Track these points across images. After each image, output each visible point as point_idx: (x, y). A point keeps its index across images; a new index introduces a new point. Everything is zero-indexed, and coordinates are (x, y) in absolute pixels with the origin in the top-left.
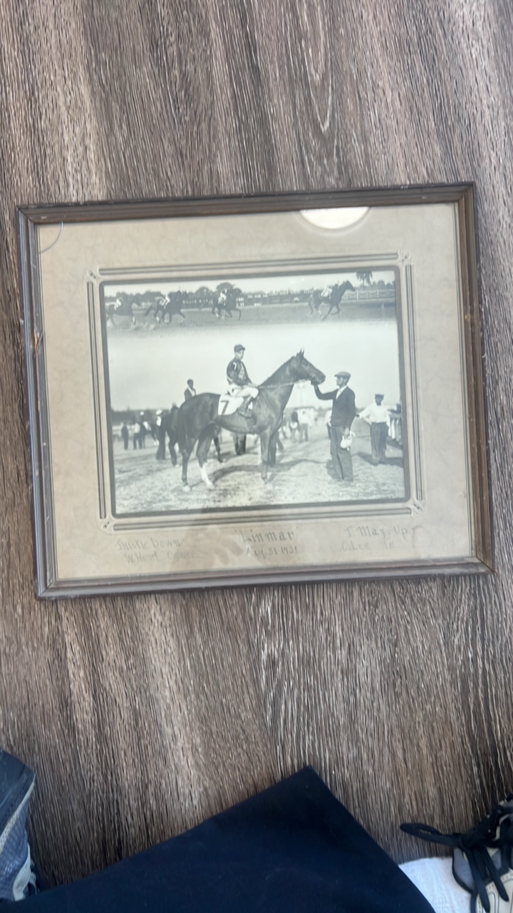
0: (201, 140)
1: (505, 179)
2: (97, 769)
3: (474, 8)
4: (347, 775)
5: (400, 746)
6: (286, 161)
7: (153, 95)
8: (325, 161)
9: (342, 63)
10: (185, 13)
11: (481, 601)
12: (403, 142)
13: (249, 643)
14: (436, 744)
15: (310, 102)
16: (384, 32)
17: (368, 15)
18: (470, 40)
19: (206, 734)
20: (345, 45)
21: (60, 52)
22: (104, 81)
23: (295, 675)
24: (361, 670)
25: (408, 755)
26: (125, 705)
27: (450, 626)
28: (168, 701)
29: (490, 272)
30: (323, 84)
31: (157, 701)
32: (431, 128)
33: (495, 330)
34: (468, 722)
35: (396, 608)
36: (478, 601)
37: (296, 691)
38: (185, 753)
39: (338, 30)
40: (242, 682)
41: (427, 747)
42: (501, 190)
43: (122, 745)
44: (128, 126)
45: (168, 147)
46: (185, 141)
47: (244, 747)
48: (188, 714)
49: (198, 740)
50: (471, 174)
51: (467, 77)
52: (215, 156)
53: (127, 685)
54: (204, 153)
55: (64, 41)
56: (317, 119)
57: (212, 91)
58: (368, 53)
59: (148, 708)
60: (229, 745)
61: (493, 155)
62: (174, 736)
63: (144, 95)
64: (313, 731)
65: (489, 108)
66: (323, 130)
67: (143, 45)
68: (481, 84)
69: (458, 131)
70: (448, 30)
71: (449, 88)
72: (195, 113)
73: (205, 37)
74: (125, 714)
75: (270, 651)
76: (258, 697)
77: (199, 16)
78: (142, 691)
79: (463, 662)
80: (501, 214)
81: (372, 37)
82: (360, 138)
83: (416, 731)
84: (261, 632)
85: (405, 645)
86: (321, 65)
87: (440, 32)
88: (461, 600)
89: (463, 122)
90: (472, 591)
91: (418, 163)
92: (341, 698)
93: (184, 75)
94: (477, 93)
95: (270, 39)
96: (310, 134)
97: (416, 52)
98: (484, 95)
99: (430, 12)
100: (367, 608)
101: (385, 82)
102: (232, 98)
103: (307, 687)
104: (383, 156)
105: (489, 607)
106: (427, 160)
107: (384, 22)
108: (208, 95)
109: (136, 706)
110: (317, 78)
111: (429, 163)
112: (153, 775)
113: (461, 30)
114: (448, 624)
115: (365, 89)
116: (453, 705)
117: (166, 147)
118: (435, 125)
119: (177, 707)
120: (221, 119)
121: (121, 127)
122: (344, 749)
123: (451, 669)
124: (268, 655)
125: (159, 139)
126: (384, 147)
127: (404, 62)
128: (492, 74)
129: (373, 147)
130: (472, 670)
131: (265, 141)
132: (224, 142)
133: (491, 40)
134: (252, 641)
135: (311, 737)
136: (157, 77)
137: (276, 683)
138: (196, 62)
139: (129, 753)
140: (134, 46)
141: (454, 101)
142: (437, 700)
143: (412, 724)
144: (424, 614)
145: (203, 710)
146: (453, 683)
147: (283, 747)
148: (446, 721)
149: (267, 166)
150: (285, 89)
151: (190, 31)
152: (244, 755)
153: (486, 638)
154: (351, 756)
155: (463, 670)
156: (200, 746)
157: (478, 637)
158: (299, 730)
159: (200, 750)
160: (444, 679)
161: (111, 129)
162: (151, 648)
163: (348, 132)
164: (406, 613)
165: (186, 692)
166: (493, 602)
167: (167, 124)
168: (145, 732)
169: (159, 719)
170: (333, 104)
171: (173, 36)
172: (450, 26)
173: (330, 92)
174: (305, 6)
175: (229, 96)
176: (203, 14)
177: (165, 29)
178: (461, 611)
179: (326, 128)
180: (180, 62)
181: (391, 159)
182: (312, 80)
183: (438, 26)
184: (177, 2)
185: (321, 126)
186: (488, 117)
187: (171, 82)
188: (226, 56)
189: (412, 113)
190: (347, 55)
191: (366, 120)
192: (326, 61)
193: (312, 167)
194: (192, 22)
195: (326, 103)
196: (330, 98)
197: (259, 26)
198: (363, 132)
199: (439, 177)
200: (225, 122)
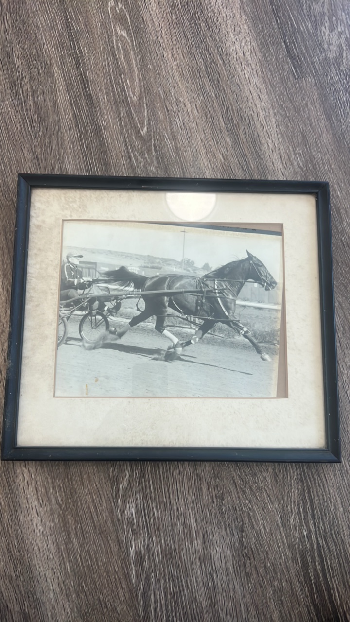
0: (52, 147)
1: (281, 157)
3: (243, 44)
6: (117, 157)
7: (14, 119)
8: (147, 156)
9: (152, 87)
10: (34, 61)
11: (308, 485)
12: (202, 137)
13: (119, 543)
14: (286, 616)
15: (131, 115)
16: (180, 64)
17: (168, 54)
18: (243, 66)
20: (153, 75)
23: (160, 566)
24: (216, 556)
26: (16, 609)
27: (285, 508)
28: (53, 602)
30: (140, 103)
31: (43, 603)
32: (222, 126)
34: (312, 593)
35: (239, 498)
36: (305, 485)
37: (162, 581)
40: (115, 578)
41: (279, 619)
42: (279, 165)
45: (27, 154)
46: (40, 149)
48: (71, 612)
50: (255, 156)
51: (244, 90)
54: (55, 156)
56: (138, 127)
57: (58, 113)
58: (170, 80)
59: (36, 610)
61: (270, 141)
63: (7, 120)
64: (180, 616)
65: (262, 110)
66: (142, 134)
67: (4, 86)
68: (254, 94)
69: (241, 127)
70: (226, 60)
71: (231, 99)
72: (46, 130)
73: (50, 77)
75: (137, 547)
76: (130, 591)
77: (45, 64)
78: (30, 596)
79: (300, 539)
81: (172, 69)
82: (171, 137)
83: (268, 607)
84: (128, 532)
85: (250, 530)
86: (137, 90)
87: (221, 62)
88: (291, 485)
89: (244, 120)
90: (299, 477)
91: (215, 151)
92: (201, 584)
93: (36, 104)
94: (252, 101)
95: (98, 75)
96: (133, 137)
97: (205, 77)
98: (258, 102)
99: (212, 49)
100: (215, 500)
101: (185, 98)
102: (73, 117)
103: (172, 577)
104: (189, 148)
105: (315, 489)
106: (222, 148)
107: (180, 58)
108: (55, 116)
109: (25, 610)
110: (135, 99)
111: (223, 150)
113: (235, 59)
114: (283, 507)
115: (171, 103)
116: (297, 578)
117: (26, 155)
118: (225, 124)
119: (61, 607)
120: (66, 132)
123: (291, 546)
124: (136, 552)
125: (20, 149)
126: (189, 142)
127: (197, 84)
128: (261, 87)
129: (181, 143)
130: (308, 546)
131: (100, 145)
132: (69, 147)
133: (258, 64)
134: (121, 540)
136: (16, 107)
137: (145, 576)
138: (45, 95)
141: (236, 107)
142: (282, 576)
144: (262, 501)
145: (84, 607)
146: (294, 559)
148: (293, 594)
149: (103, 162)
150: (112, 108)
151: (39, 74)
153: (316, 516)
155: (301, 547)
157: (309, 516)
158: (167, 616)
160: (286, 556)
162: (35, 555)
163: (161, 134)
164: (247, 502)
165: (68, 592)
166: (317, 484)
167: (26, 139)
170: (148, 115)
171: (27, 78)
172: (228, 57)
173: (145, 107)
174: (122, 51)
175: (71, 116)
176: (48, 62)
177: (21, 74)
178: (293, 495)
179: (145, 132)
180: (33, 95)
181: (195, 150)
182: (131, 100)
183: (219, 58)
184: (28, 55)
185: (141, 131)
186: (262, 116)
187: (27, 110)
188: (67, 89)
189: (207, 118)
190: (155, 82)
191: (174, 125)
192: (140, 87)
193: (137, 160)
194: (40, 68)
195: (143, 115)
196: (146, 112)
197: (90, 67)
198: (172, 133)
199: (232, 160)
200: (69, 134)
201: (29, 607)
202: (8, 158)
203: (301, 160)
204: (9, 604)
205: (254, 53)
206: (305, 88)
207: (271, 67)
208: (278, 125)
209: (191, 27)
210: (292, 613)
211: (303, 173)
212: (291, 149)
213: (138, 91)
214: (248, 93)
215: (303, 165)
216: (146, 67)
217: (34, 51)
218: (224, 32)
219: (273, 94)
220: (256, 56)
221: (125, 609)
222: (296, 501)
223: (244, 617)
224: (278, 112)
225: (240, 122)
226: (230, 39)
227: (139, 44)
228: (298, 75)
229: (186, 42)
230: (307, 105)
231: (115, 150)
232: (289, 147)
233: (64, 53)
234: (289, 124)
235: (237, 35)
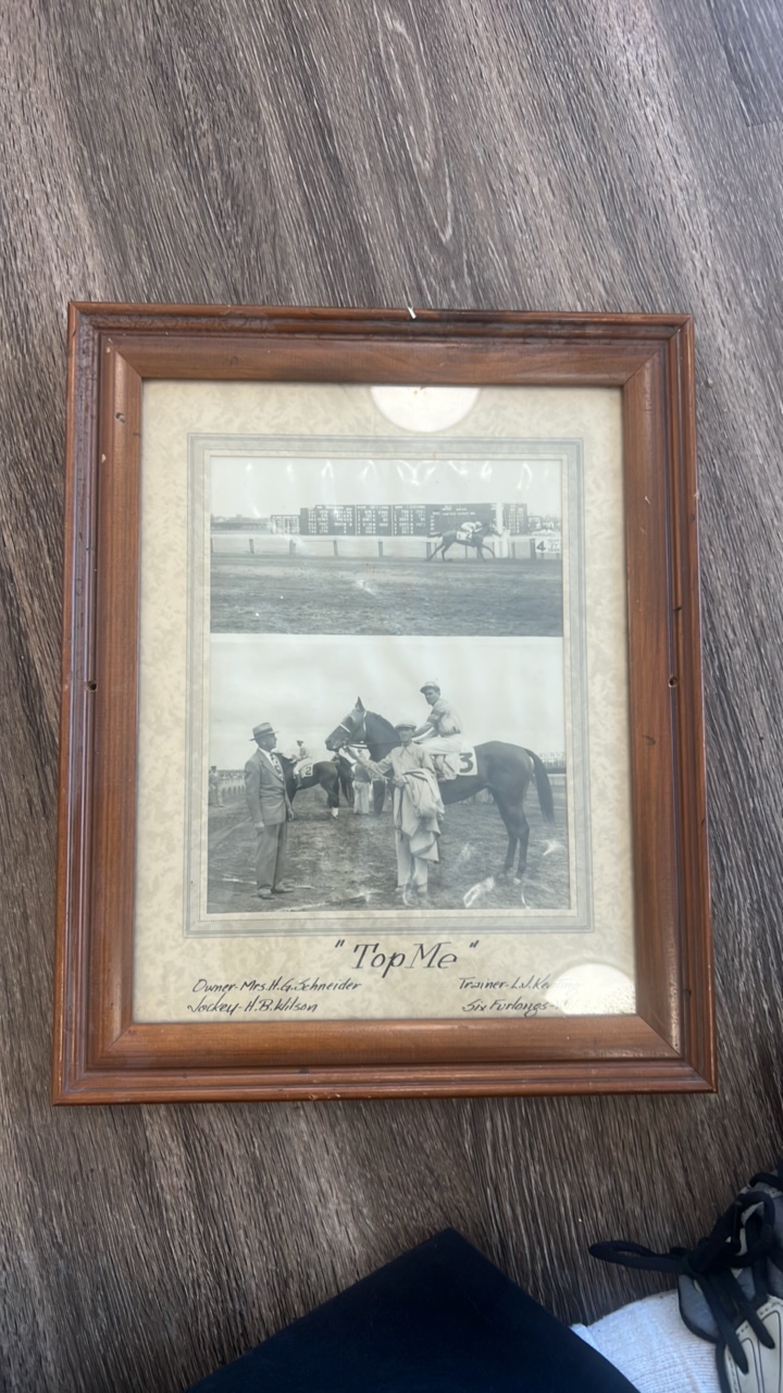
0: (263, 269)
1: (719, 288)
2: (203, 1264)
3: (641, 51)
4: (602, 1221)
5: (678, 1164)
6: (394, 289)
7: (184, 210)
8: (453, 286)
9: (461, 143)
10: (219, 87)
11: (771, 919)
12: (563, 248)
14: (733, 1153)
15: (420, 201)
16: (516, 95)
17: (491, 73)
18: (643, 97)
19: (372, 1184)
20: (461, 117)
21: (37, 157)
22: (108, 197)
25: (693, 1177)
26: (238, 1153)
27: (730, 963)
28: (306, 1138)
29: (716, 425)
30: (436, 175)
31: (289, 1140)
32: (602, 226)
33: (734, 508)
36: (766, 920)
38: (342, 1220)
39: (448, 98)
41: (720, 1160)
42: (715, 305)
43: (240, 1219)
44: (151, 256)
45: (215, 283)
46: (239, 272)
47: (435, 1198)
48: (340, 1155)
49: (361, 1196)
50: (668, 287)
51: (645, 149)
52: (288, 290)
53: (238, 1120)
54: (270, 285)
55: (40, 140)
56: (434, 226)
57: (272, 199)
58: (497, 126)
59: (274, 1152)
60: (410, 1197)
61: (698, 256)
62: (321, 1193)
63: (170, 211)
65: (681, 190)
66: (444, 240)
67: (160, 138)
68: (666, 157)
69: (641, 227)
70: (608, 86)
71: (620, 167)
72: (251, 232)
73: (252, 120)
74: (239, 1169)
77: (240, 91)
78: (263, 1127)
79: (756, 1017)
80: (719, 339)
81: (500, 103)
82: (500, 248)
83: (699, 1137)
86: (430, 147)
87: (598, 88)
88: (740, 921)
89: (646, 212)
90: (756, 906)
91: (590, 276)
93: (228, 177)
94: (662, 172)
95: (350, 117)
96: (426, 248)
97: (566, 120)
98: (672, 173)
99: (579, 61)
101: (526, 165)
102: (303, 205)
104: (537, 270)
106: (602, 271)
107: (515, 79)
108: (268, 203)
109: (254, 1153)
110: (427, 166)
111: (605, 274)
112: (295, 1263)
113: (626, 83)
114: (726, 961)
115: (499, 177)
116: (752, 1089)
117: (211, 284)
118: (607, 220)
119: (321, 1147)
120: (291, 236)
121: (140, 260)
122: (592, 1179)
123: (740, 1030)
125: (199, 272)
126: (537, 258)
127: (550, 135)
128: (679, 141)
129: (521, 259)
130: (772, 1029)
131: (360, 262)
132: (299, 268)
133: (672, 94)
135: (537, 1168)
136: (188, 183)
138: (244, 158)
139: (252, 1232)
140: (147, 140)
141: (630, 184)
142: (724, 1083)
143: (693, 1127)
145: (363, 1145)
146: (746, 1052)
147: (496, 1189)
148: (744, 1114)
150: (381, 186)
151: (230, 112)
152: (436, 1211)
154: (604, 1189)
155: (758, 1031)
156: (366, 1206)
157: (775, 974)
158: (517, 1158)
159: (365, 1211)
160: (732, 1047)
161: (126, 264)
163: (480, 240)
167: (210, 250)
168: (274, 1194)
169: (294, 1169)
170: (454, 202)
171: (205, 121)
172: (611, 79)
173: (448, 185)
174: (397, 65)
175: (299, 202)
176: (247, 86)
177: (192, 113)
178: (744, 939)
179: (448, 237)
180: (220, 160)
181: (549, 274)
182: (419, 170)
183: (593, 80)
184: (206, 73)
185: (441, 234)
186: (681, 203)
187: (209, 189)
188: (289, 145)
189: (571, 206)
190: (466, 131)
191: (505, 222)
192: (436, 141)
193: (434, 295)
194: (231, 100)
195: (445, 201)
196: (449, 194)
197: (332, 99)
198: (503, 237)
199: (624, 294)
200: (296, 241)
201: (262, 1148)
202: (176, 290)
203: (758, 294)
204: (223, 1143)
205: (663, 71)
206: (767, 144)
207: (699, 101)
208: (714, 222)
209: (536, 13)
210: (742, 1148)
211: (762, 322)
212: (738, 271)
213: (432, 151)
214: (653, 155)
215: (763, 303)
216: (447, 98)
217: (217, 65)
218: (603, 24)
219: (703, 157)
220: (669, 77)
221: (439, 1145)
222: (750, 950)
223: (655, 1156)
224: (714, 195)
225: (637, 217)
226: (616, 40)
227: (431, 51)
228: (753, 118)
229: (526, 47)
230: (770, 178)
231: (391, 274)
232: (734, 268)
233: (279, 68)
234: (735, 220)
235: (630, 32)
